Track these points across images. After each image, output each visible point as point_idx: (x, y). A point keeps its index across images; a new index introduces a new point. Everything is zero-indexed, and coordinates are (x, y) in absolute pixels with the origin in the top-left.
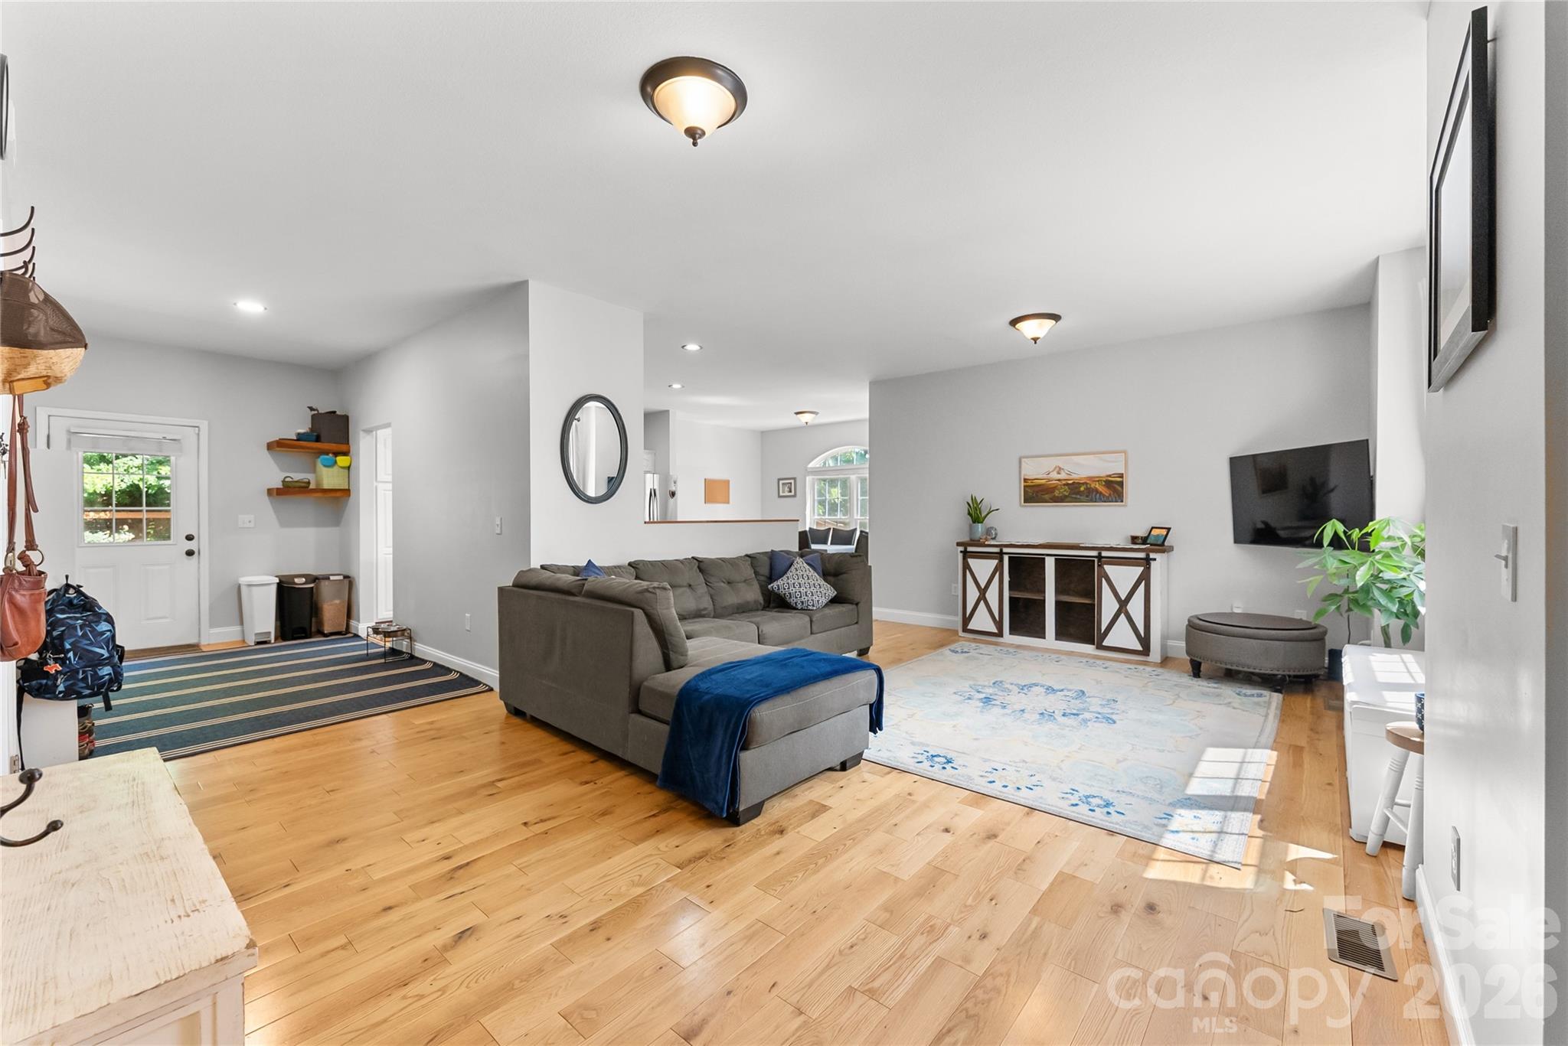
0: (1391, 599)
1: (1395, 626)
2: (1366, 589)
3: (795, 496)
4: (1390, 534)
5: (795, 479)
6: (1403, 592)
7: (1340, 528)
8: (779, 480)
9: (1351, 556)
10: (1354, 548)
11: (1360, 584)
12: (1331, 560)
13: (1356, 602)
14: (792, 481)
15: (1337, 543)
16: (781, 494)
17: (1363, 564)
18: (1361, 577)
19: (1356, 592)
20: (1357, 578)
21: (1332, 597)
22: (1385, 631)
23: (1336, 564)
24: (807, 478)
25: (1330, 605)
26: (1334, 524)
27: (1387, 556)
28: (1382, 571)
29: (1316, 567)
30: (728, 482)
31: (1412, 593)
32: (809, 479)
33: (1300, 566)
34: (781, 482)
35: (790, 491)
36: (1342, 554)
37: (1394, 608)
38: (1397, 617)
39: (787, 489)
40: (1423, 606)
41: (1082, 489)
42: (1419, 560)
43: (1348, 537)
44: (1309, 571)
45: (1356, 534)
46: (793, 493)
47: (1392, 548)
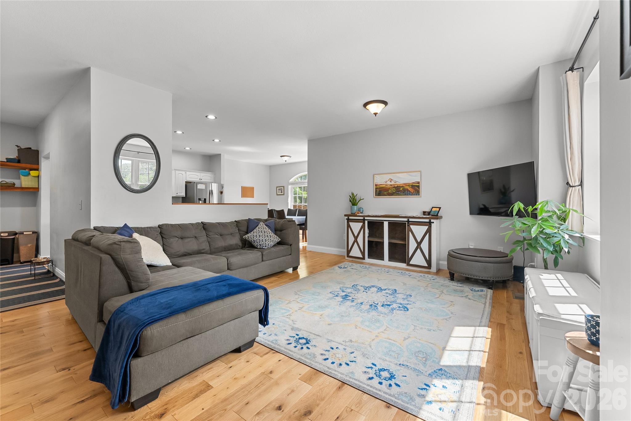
0: (549, 243)
1: (550, 258)
2: (536, 238)
3: (284, 194)
4: (548, 209)
5: (284, 187)
6: (556, 240)
7: (522, 206)
8: (277, 187)
9: (528, 221)
10: (529, 217)
11: (533, 236)
12: (518, 222)
13: (530, 245)
14: (283, 188)
15: (520, 214)
16: (278, 194)
17: (533, 225)
18: (534, 232)
19: (530, 240)
20: (532, 233)
21: (518, 242)
22: (545, 261)
23: (521, 225)
24: (289, 186)
25: (518, 246)
26: (518, 204)
27: (547, 220)
28: (544, 229)
29: (510, 227)
30: (253, 188)
31: (560, 240)
32: (290, 187)
33: (502, 226)
34: (278, 188)
35: (282, 192)
36: (523, 220)
37: (551, 249)
38: (552, 253)
39: (280, 191)
40: (566, 248)
41: (401, 189)
42: (563, 223)
43: (526, 211)
44: (507, 229)
45: (530, 209)
46: (283, 193)
47: (549, 216)
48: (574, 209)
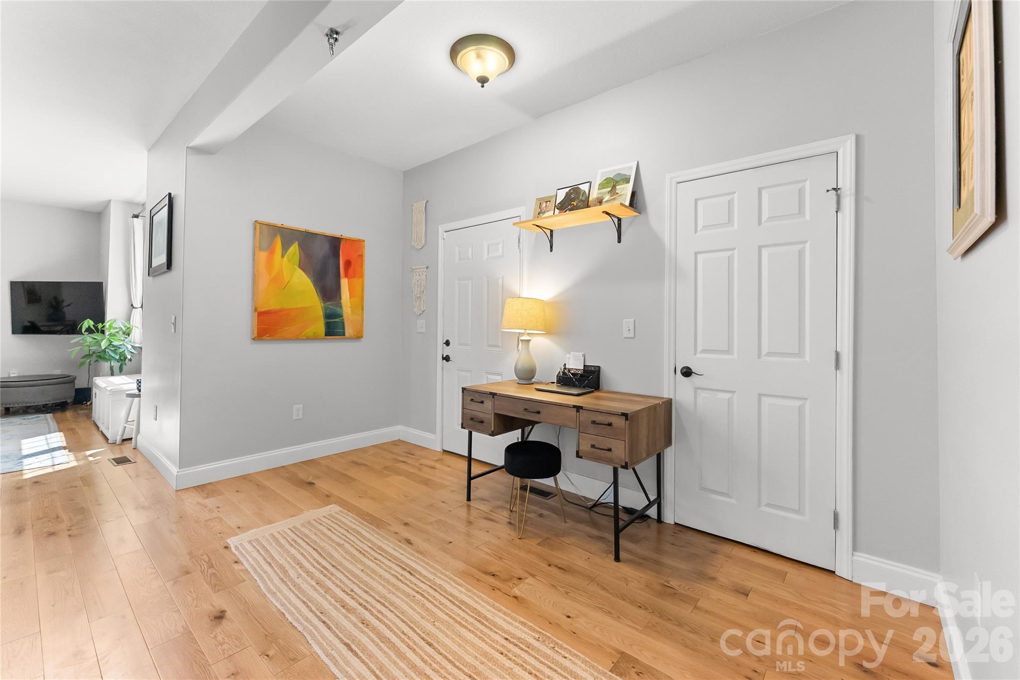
0: (116, 354)
1: (116, 365)
2: (104, 351)
4: (116, 326)
6: (121, 350)
7: (91, 323)
9: (98, 336)
10: (98, 332)
11: (103, 348)
12: (89, 338)
13: (100, 357)
15: (89, 330)
17: (102, 340)
18: (104, 344)
19: (100, 353)
20: (102, 345)
21: (88, 356)
22: (112, 368)
23: (91, 340)
25: (88, 359)
26: (88, 321)
27: (114, 335)
28: (112, 342)
29: (81, 342)
31: (124, 351)
33: (72, 341)
36: (94, 336)
37: (118, 357)
38: (118, 362)
40: (129, 355)
42: (127, 337)
43: (97, 328)
44: (78, 344)
45: (100, 326)
47: (116, 332)
48: (137, 325)
